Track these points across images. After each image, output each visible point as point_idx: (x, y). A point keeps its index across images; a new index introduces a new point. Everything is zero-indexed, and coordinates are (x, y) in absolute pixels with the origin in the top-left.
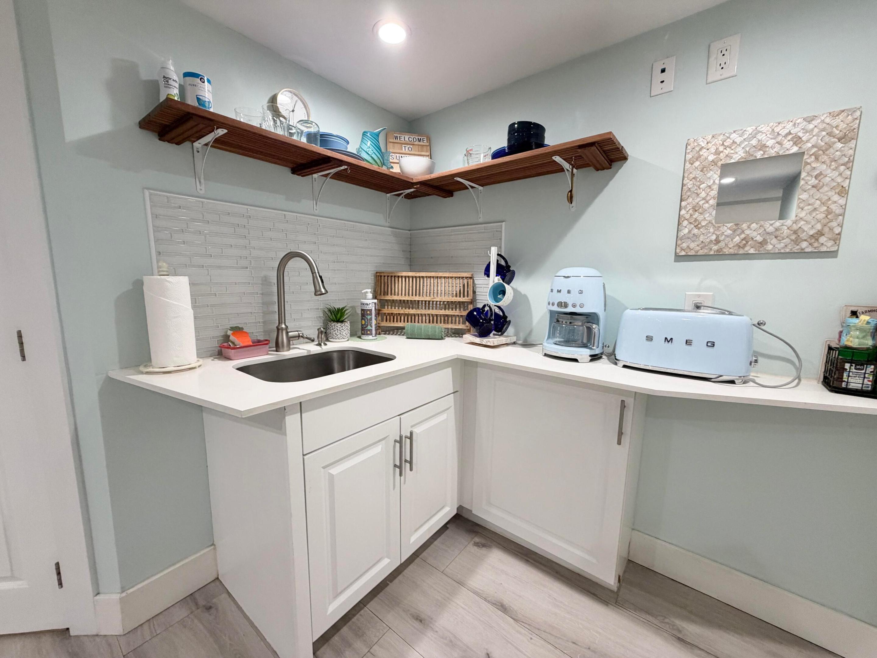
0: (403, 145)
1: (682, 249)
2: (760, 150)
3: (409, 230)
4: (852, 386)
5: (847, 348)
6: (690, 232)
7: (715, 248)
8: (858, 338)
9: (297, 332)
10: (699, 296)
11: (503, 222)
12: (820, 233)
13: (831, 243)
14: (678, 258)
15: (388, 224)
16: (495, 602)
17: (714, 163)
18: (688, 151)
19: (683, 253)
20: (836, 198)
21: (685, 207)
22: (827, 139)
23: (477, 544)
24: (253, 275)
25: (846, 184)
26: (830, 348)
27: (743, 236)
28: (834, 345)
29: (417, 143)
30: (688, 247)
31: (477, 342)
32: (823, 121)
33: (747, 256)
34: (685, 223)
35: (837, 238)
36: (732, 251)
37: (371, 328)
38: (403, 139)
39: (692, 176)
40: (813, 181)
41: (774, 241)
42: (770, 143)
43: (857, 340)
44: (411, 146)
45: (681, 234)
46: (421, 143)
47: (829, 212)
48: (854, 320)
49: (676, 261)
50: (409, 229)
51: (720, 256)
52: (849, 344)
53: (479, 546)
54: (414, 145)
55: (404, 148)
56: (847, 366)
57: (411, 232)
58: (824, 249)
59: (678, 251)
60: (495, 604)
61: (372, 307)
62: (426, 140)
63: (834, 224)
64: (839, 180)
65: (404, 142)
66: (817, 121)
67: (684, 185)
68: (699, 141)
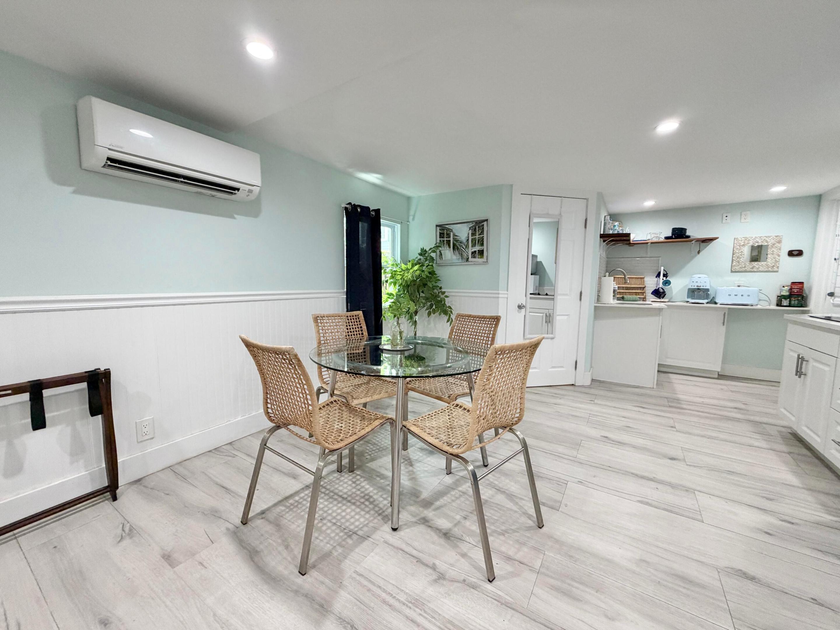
2: (757, 243)
4: (785, 304)
5: (782, 295)
6: (736, 264)
7: (744, 269)
8: (786, 293)
10: (739, 283)
11: (660, 257)
12: (774, 266)
13: (776, 269)
14: (732, 272)
17: (743, 245)
18: (735, 241)
19: (734, 270)
20: (777, 257)
21: (734, 257)
22: (774, 242)
25: (780, 254)
26: (778, 296)
27: (753, 266)
30: (735, 268)
31: (658, 301)
32: (775, 237)
33: (754, 272)
34: (734, 261)
35: (778, 267)
36: (749, 270)
39: (736, 248)
40: (772, 253)
41: (761, 268)
42: (759, 242)
45: (733, 265)
47: (776, 261)
48: (783, 288)
51: (746, 271)
52: (784, 294)
56: (783, 300)
58: (775, 270)
59: (732, 270)
63: (777, 264)
64: (778, 253)
66: (772, 237)
67: (733, 250)
68: (739, 238)
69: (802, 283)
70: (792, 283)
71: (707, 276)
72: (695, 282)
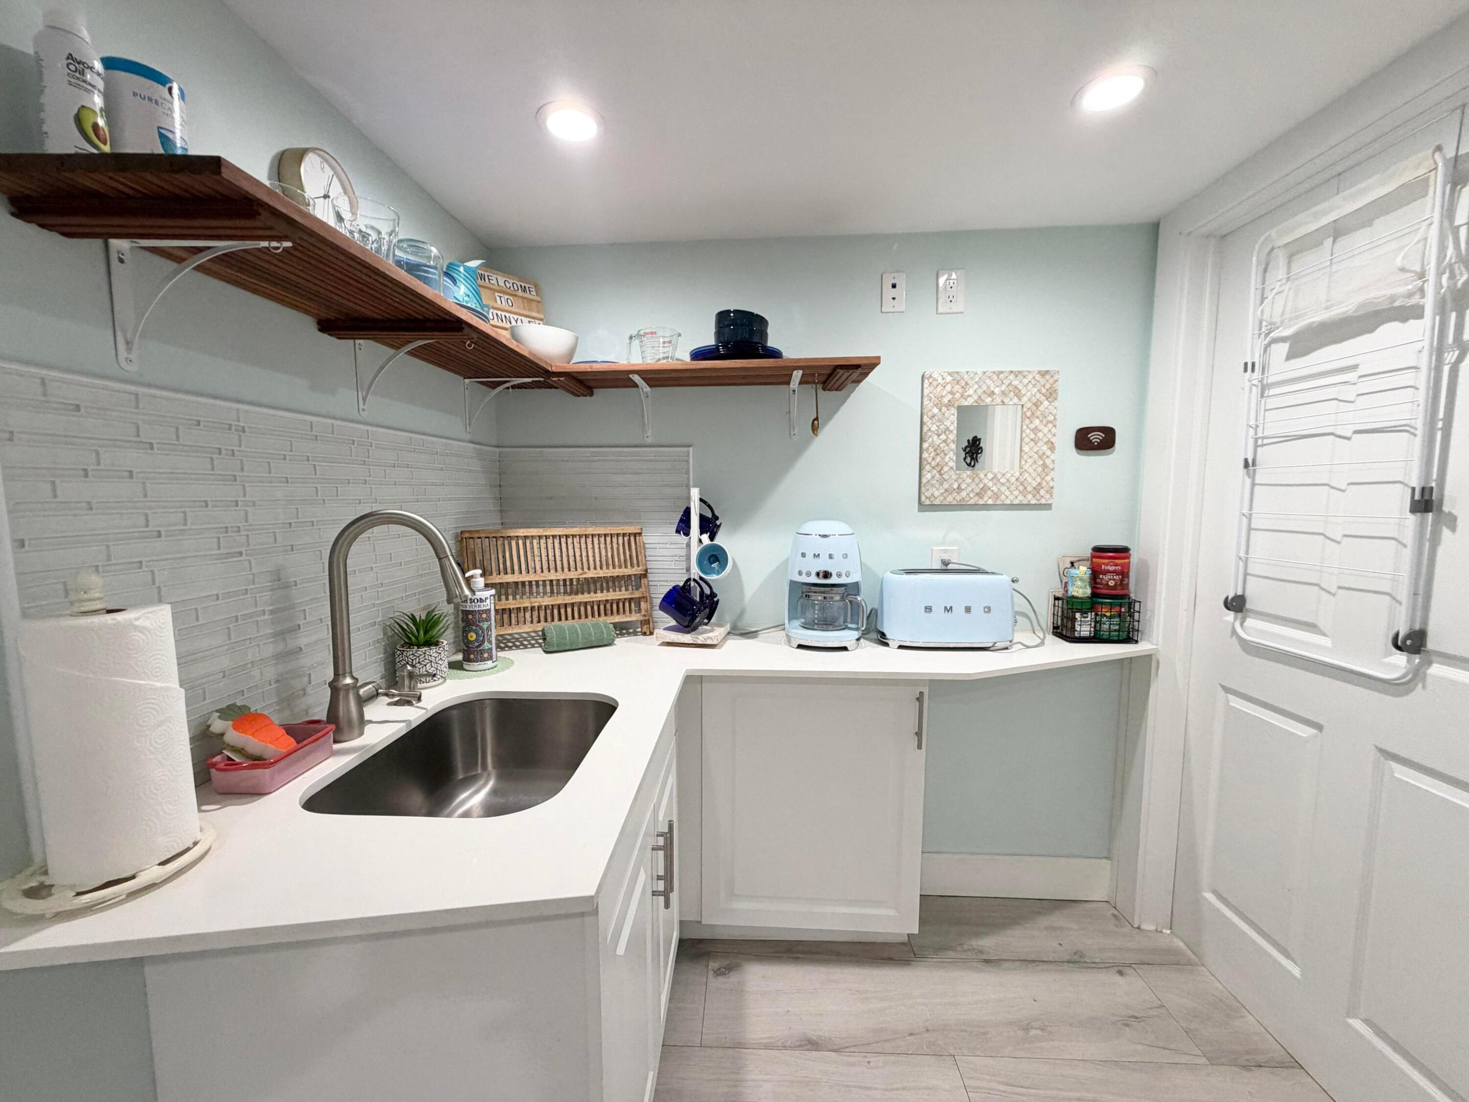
0: (496, 294)
1: (927, 498)
2: (989, 396)
3: (498, 447)
4: (1084, 634)
5: (1073, 597)
6: (933, 477)
7: (958, 498)
8: (1081, 588)
9: (370, 686)
10: (946, 551)
11: (689, 446)
13: (1048, 496)
14: (923, 507)
15: (468, 437)
16: (799, 1043)
17: (950, 404)
18: (926, 385)
19: (928, 502)
20: (1048, 453)
21: (927, 449)
22: (1038, 396)
23: (718, 973)
24: (253, 571)
25: (1054, 440)
26: (1056, 599)
27: (981, 486)
28: (1060, 595)
29: (520, 293)
30: (933, 495)
31: (686, 642)
32: (1034, 378)
33: (986, 507)
34: (928, 468)
35: (1050, 491)
36: (972, 502)
37: (490, 646)
38: (494, 282)
39: (930, 414)
40: (1032, 436)
41: (1007, 493)
42: (997, 391)
43: (1081, 590)
44: (511, 298)
45: (923, 480)
46: (527, 295)
47: (1045, 466)
48: (1073, 571)
49: (919, 511)
50: (495, 444)
51: (961, 506)
52: (1075, 594)
53: (723, 974)
54: (515, 296)
55: (498, 298)
56: (1078, 615)
57: (500, 449)
58: (1043, 501)
59: (923, 498)
60: (800, 1046)
61: (489, 605)
62: (533, 290)
63: (1048, 478)
64: (1049, 436)
65: (496, 288)
66: (1030, 377)
67: (922, 423)
68: (935, 376)
69: (1122, 552)
70: (1097, 549)
71: (846, 529)
72: (810, 555)
